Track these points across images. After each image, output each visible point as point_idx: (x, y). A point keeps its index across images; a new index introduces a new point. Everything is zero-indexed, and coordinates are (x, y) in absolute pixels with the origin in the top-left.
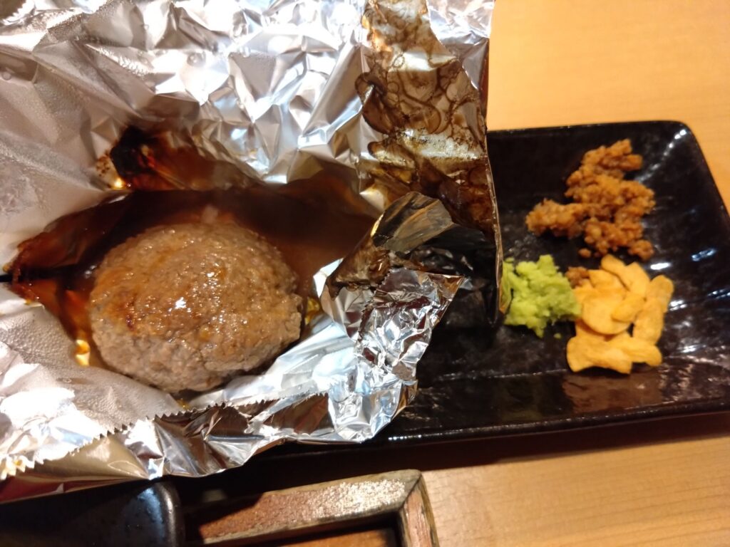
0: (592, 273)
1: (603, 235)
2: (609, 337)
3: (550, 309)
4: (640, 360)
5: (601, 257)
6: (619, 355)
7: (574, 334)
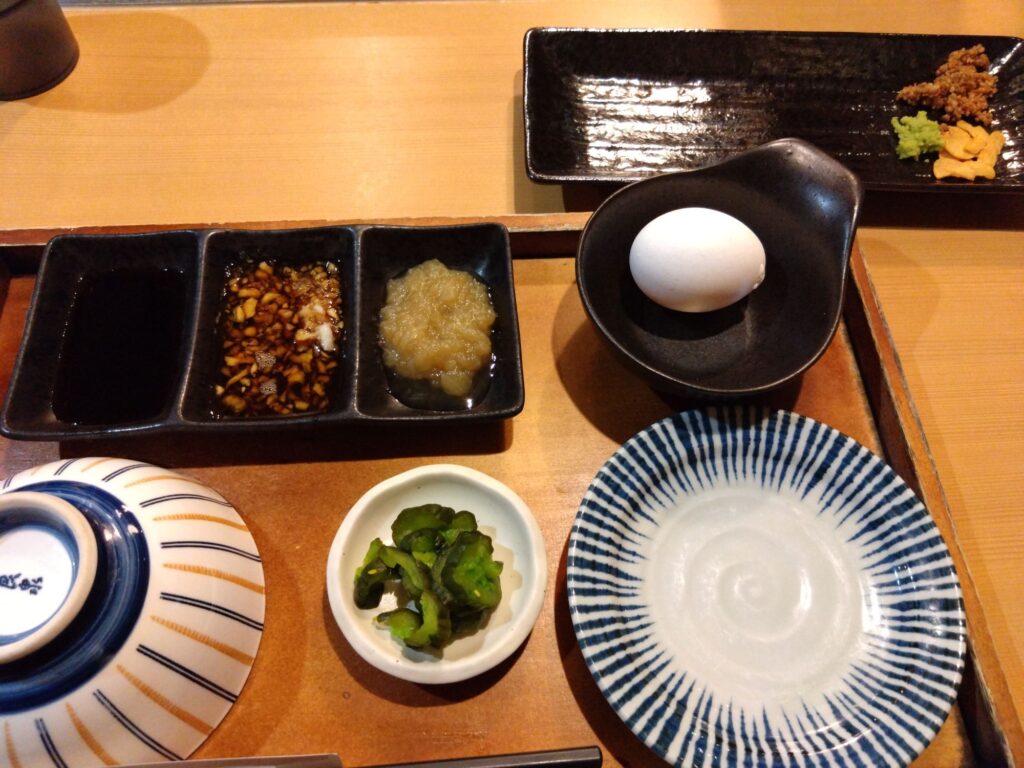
0: (951, 128)
1: (959, 105)
2: (963, 160)
3: (924, 141)
4: (981, 174)
5: (957, 120)
6: (968, 171)
7: (938, 158)
